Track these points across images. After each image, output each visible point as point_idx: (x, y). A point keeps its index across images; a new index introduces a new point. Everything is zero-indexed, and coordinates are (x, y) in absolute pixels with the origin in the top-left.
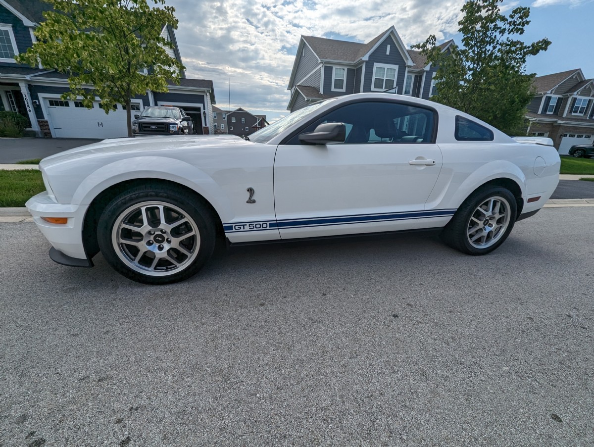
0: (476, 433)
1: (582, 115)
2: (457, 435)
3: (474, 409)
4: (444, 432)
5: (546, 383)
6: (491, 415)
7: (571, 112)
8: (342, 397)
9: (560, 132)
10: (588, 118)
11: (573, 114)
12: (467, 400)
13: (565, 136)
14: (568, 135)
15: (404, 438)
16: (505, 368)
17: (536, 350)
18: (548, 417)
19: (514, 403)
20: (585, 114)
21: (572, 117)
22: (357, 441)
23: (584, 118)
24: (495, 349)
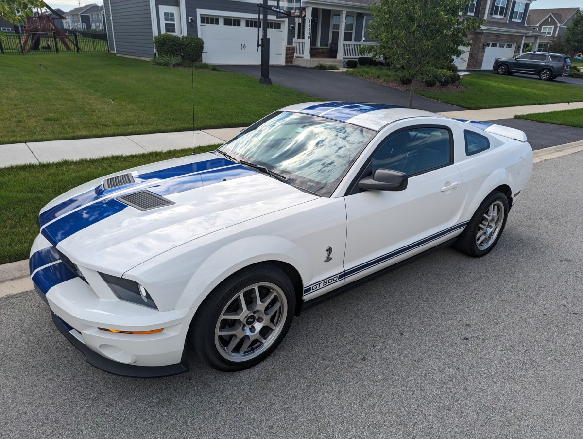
0: (554, 403)
1: (502, 17)
2: (547, 407)
3: (547, 389)
4: (541, 408)
5: (571, 361)
6: (556, 390)
7: (491, 14)
8: (480, 409)
9: (483, 40)
10: (508, 22)
11: (494, 16)
12: (541, 386)
13: (488, 45)
14: (491, 45)
15: (526, 418)
16: (549, 359)
17: (558, 339)
18: (580, 381)
19: (563, 379)
20: (505, 16)
21: (493, 20)
22: (506, 429)
23: (504, 21)
24: (537, 347)
